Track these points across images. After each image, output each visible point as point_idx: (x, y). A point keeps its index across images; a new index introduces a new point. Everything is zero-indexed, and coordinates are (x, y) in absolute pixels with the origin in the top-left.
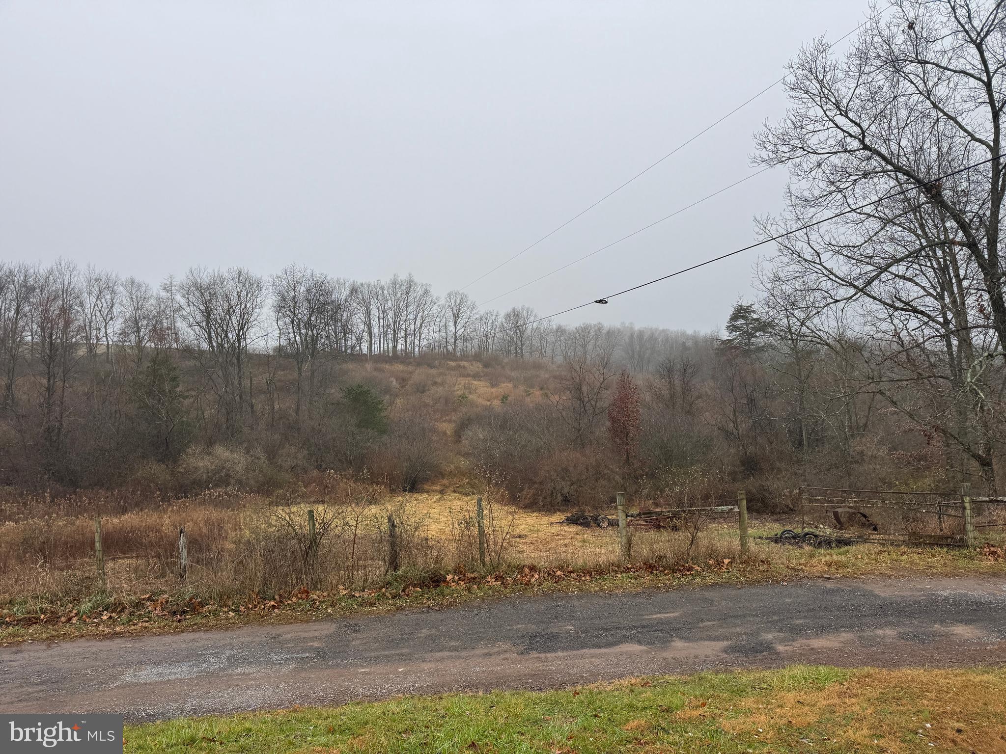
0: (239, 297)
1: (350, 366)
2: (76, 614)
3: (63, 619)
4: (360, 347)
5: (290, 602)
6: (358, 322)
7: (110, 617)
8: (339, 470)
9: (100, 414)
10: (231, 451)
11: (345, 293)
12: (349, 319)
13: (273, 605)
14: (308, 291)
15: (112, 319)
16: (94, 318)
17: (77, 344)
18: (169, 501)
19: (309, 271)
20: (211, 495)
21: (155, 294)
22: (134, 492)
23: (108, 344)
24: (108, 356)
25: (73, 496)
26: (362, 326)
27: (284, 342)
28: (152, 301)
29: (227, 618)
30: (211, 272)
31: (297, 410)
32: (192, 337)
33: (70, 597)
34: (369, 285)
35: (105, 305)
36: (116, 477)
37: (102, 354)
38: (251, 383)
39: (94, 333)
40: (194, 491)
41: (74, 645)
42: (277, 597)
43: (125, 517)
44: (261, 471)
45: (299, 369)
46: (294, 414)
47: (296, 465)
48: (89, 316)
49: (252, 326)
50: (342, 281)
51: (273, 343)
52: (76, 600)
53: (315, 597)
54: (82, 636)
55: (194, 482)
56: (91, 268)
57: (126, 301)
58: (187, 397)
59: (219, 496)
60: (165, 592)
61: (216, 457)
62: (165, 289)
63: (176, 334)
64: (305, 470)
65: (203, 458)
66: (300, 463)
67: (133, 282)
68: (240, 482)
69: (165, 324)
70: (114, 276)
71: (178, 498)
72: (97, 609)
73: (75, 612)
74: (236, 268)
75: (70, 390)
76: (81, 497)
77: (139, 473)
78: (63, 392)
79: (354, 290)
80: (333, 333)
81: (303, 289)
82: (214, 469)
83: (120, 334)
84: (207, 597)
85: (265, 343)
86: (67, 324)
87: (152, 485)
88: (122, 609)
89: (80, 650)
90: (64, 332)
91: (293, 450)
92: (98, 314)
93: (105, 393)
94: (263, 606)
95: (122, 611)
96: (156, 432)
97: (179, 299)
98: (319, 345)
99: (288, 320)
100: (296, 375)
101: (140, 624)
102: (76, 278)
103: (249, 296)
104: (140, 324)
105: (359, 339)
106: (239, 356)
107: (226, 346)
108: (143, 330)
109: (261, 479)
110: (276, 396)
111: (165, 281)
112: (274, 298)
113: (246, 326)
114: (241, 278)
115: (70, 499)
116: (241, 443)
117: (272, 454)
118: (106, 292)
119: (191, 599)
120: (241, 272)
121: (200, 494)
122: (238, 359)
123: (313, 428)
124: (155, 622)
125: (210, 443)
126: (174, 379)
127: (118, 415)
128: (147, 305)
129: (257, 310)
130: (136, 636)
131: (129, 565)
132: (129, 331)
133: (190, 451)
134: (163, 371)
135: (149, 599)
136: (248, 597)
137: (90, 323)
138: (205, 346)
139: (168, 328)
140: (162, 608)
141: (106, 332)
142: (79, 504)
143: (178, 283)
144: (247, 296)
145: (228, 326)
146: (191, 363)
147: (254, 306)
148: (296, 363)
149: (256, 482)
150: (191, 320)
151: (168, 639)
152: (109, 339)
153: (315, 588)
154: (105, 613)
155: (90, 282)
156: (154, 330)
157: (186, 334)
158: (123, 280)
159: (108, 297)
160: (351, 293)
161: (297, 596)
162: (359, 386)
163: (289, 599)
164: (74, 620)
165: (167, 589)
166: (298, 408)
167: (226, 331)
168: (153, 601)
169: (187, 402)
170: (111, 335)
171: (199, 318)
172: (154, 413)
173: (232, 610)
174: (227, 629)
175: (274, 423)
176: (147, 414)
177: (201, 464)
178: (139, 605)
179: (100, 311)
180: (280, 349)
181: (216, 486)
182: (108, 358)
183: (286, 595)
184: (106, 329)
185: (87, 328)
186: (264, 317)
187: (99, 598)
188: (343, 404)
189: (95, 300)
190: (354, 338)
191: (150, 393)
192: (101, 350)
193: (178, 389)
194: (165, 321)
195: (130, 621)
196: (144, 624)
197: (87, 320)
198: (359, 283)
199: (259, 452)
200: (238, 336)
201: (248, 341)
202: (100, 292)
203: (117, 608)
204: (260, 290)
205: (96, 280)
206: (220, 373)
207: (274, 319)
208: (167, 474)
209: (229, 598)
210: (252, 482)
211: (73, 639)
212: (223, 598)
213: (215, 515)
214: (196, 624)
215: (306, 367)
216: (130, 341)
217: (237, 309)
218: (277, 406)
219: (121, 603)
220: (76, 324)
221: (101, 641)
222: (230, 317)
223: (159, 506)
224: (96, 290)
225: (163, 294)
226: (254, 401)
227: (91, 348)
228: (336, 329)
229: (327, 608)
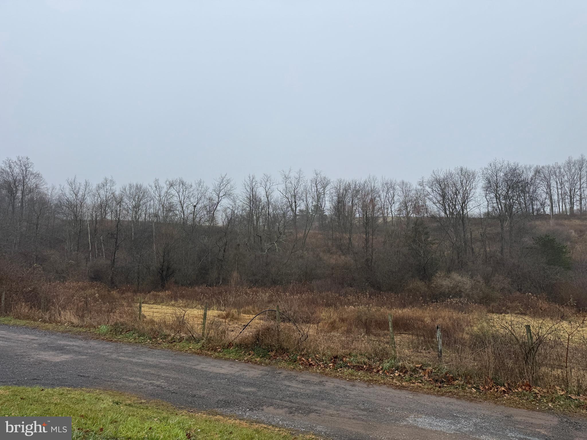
0: (462, 184)
1: (538, 223)
2: (382, 369)
3: (375, 370)
4: (544, 209)
5: (516, 391)
6: (542, 192)
7: (399, 375)
8: (535, 293)
9: (390, 253)
10: (462, 276)
11: (531, 174)
12: (534, 191)
13: (504, 391)
14: (506, 175)
15: (394, 203)
16: (385, 203)
17: (378, 217)
18: (427, 303)
19: (506, 163)
20: (451, 303)
21: (414, 188)
22: (408, 296)
23: (392, 216)
24: (392, 222)
25: (379, 295)
26: (544, 196)
27: (490, 209)
28: (414, 192)
29: (471, 393)
30: (445, 171)
31: (502, 252)
32: (436, 210)
33: (378, 357)
34: (548, 167)
35: (390, 196)
36: (399, 287)
37: (390, 222)
38: (471, 235)
39: (386, 211)
40: (441, 299)
41: (381, 388)
42: (506, 385)
43: (405, 310)
44: (481, 290)
45: (502, 225)
46: (499, 254)
47: (504, 288)
48: (383, 202)
49: (470, 201)
50: (528, 166)
51: (484, 210)
52: (381, 360)
53: (537, 391)
54: (385, 384)
55: (440, 294)
56: (383, 177)
57: (400, 193)
58: (434, 243)
59: (456, 303)
60: (430, 365)
61: (452, 279)
62: (420, 185)
63: (426, 209)
64: (510, 291)
65: (445, 280)
66: (506, 286)
67: (403, 183)
68: (468, 295)
69: (421, 204)
70: (394, 181)
71: (432, 302)
72: (392, 368)
73: (381, 367)
74: (459, 167)
75: (376, 240)
76: (383, 296)
77: (411, 286)
78: (373, 241)
79: (537, 172)
80: (523, 202)
81: (502, 174)
82: (452, 287)
83: (398, 211)
84: (456, 374)
85: (478, 210)
86: (374, 206)
87: (418, 293)
88: (406, 371)
89: (384, 392)
90: (373, 211)
91: (501, 278)
92: (387, 201)
93: (392, 242)
94: (496, 390)
95: (406, 372)
96: (418, 263)
97: (427, 188)
98: (514, 210)
99: (492, 195)
100: (499, 229)
101: (416, 384)
102: (377, 184)
103: (468, 182)
104: (407, 205)
105: (543, 205)
106: (463, 219)
107: (455, 213)
108: (409, 208)
109: (481, 295)
110: (487, 243)
111: (419, 180)
112: (483, 182)
113: (467, 201)
114: (463, 172)
115: (378, 297)
116: (467, 272)
117: (487, 280)
118: (391, 189)
119: (446, 374)
120: (462, 169)
121: (445, 301)
122: (463, 221)
123: (514, 264)
124: (425, 384)
125: (449, 271)
126: (427, 233)
127: (398, 253)
128: (411, 194)
129: (473, 191)
130: (414, 391)
131: (409, 339)
132: (402, 208)
133: (437, 275)
134: (421, 229)
135: (421, 368)
136: (484, 380)
137: (384, 206)
138: (443, 214)
139: (422, 206)
140: (429, 376)
141: (391, 210)
142: (382, 300)
143: (427, 180)
144: (466, 183)
145: (456, 201)
146: (435, 225)
147: (471, 188)
148: (499, 222)
149: (478, 297)
150: (434, 200)
151: (433, 398)
152: (393, 214)
153: (537, 385)
154: (397, 371)
155: (383, 185)
156: (415, 207)
157: (432, 208)
158: (398, 182)
159: (392, 192)
160: (535, 174)
161: (521, 387)
162: (547, 236)
163: (516, 388)
164: (381, 372)
165: (431, 363)
166: (502, 250)
167: (455, 205)
168: (423, 369)
169: (434, 247)
170: (394, 211)
171: (439, 198)
172: (417, 253)
173: (474, 387)
174: (471, 401)
175: (487, 260)
176: (413, 253)
177: (445, 283)
178: (415, 370)
179: (388, 200)
180: (488, 214)
181: (454, 297)
182: (393, 223)
183: (513, 385)
184: (391, 208)
185: (383, 208)
186: (477, 194)
187: (393, 361)
188: (535, 248)
189: (385, 194)
190: (538, 203)
191: (414, 241)
192: (389, 219)
193: (429, 239)
194: (420, 201)
195: (411, 380)
196: (419, 384)
197: (382, 205)
198: (541, 167)
199: (479, 278)
200: (462, 207)
201: (468, 210)
202: (388, 189)
203: (403, 369)
204: (474, 178)
205: (386, 184)
206: (452, 230)
207: (484, 195)
208: (425, 287)
209: (471, 378)
210: (476, 297)
211: (380, 384)
212: (468, 377)
213: (455, 315)
214: (451, 392)
215: (506, 224)
216: (403, 214)
217: (461, 191)
218: (488, 250)
219: (405, 368)
220: (377, 206)
221: (395, 389)
222: (457, 196)
223: (422, 305)
224: (386, 189)
225: (419, 187)
226: (473, 246)
227: (385, 219)
228: (525, 199)
229: (547, 402)
